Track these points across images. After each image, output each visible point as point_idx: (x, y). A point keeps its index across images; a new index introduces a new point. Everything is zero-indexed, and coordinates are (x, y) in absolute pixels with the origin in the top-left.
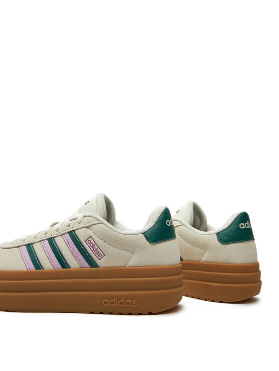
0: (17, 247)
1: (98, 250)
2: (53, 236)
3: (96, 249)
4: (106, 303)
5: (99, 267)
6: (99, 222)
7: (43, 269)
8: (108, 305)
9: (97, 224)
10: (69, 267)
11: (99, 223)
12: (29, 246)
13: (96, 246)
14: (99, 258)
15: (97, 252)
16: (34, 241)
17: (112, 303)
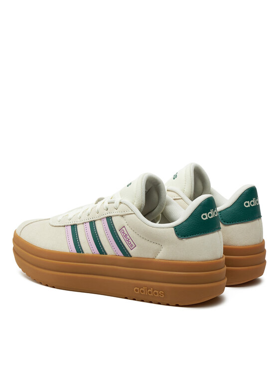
0: (63, 226)
1: (130, 240)
2: (94, 219)
3: (129, 239)
4: (137, 290)
5: (131, 257)
6: (132, 212)
7: (83, 253)
8: (138, 292)
9: (130, 214)
10: (106, 254)
11: (132, 214)
12: (74, 227)
13: (128, 237)
14: (132, 248)
15: (129, 243)
16: (78, 223)
17: (142, 291)
